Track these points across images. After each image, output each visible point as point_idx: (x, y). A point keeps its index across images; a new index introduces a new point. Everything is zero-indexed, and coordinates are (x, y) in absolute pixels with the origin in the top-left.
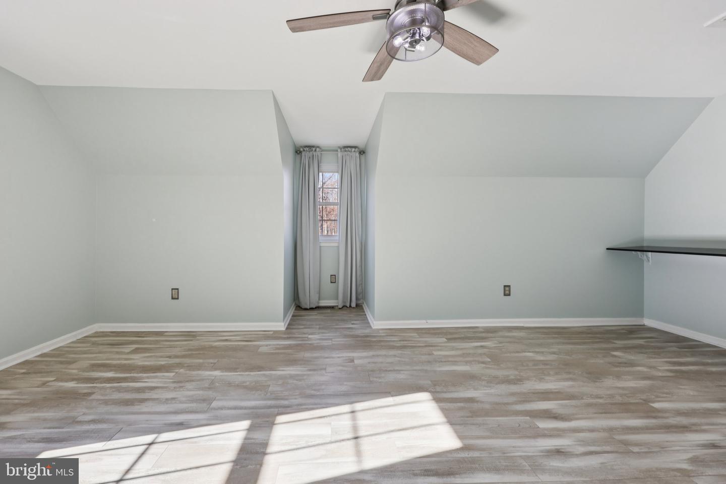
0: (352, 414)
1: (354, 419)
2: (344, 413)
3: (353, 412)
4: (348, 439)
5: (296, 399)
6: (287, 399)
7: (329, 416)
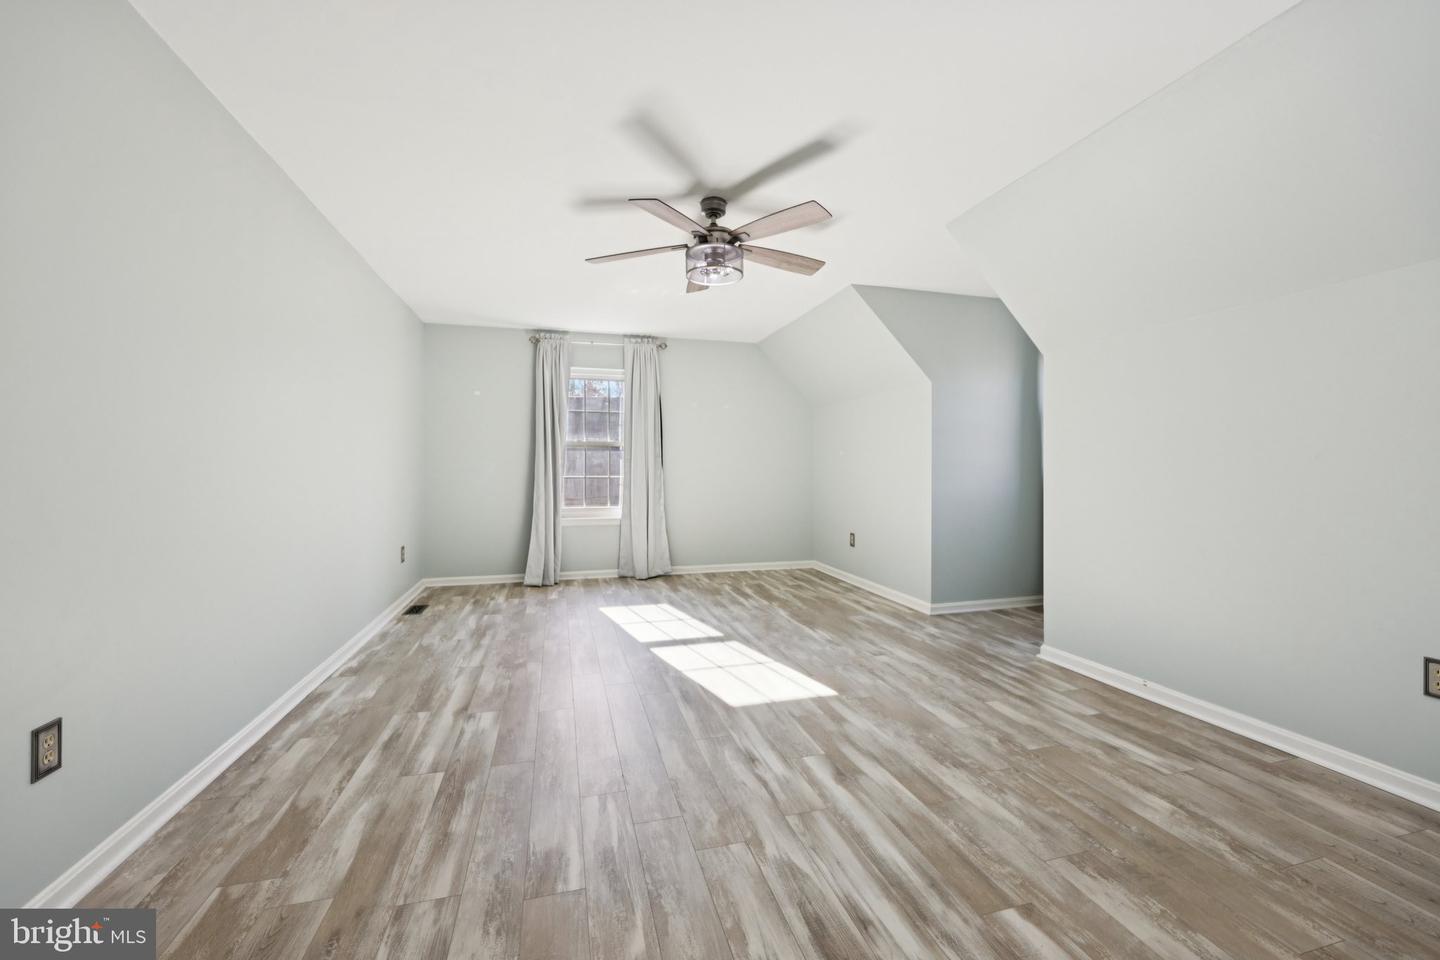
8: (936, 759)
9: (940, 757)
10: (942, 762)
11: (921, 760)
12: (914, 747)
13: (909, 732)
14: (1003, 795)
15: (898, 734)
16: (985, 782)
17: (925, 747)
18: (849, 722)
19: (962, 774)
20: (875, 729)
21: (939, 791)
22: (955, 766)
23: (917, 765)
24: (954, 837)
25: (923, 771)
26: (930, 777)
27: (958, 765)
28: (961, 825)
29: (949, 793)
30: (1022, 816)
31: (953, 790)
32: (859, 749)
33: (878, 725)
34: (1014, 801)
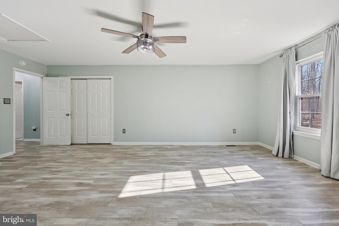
0: (163, 187)
1: (163, 185)
2: (167, 188)
3: (163, 188)
4: (167, 179)
5: (192, 196)
6: (197, 196)
7: (174, 187)
8: (59, 202)
9: (58, 203)
10: (56, 202)
11: (64, 199)
12: (69, 201)
13: (76, 204)
14: (30, 205)
15: (79, 201)
16: (38, 205)
17: (65, 203)
18: (98, 194)
19: (47, 202)
20: (88, 197)
21: (52, 195)
22: (51, 203)
23: (63, 197)
24: (42, 189)
25: (61, 196)
26: (57, 196)
27: (50, 205)
28: (41, 192)
29: (48, 196)
30: (23, 203)
31: (48, 197)
32: (84, 190)
33: (89, 199)
34: (26, 205)
